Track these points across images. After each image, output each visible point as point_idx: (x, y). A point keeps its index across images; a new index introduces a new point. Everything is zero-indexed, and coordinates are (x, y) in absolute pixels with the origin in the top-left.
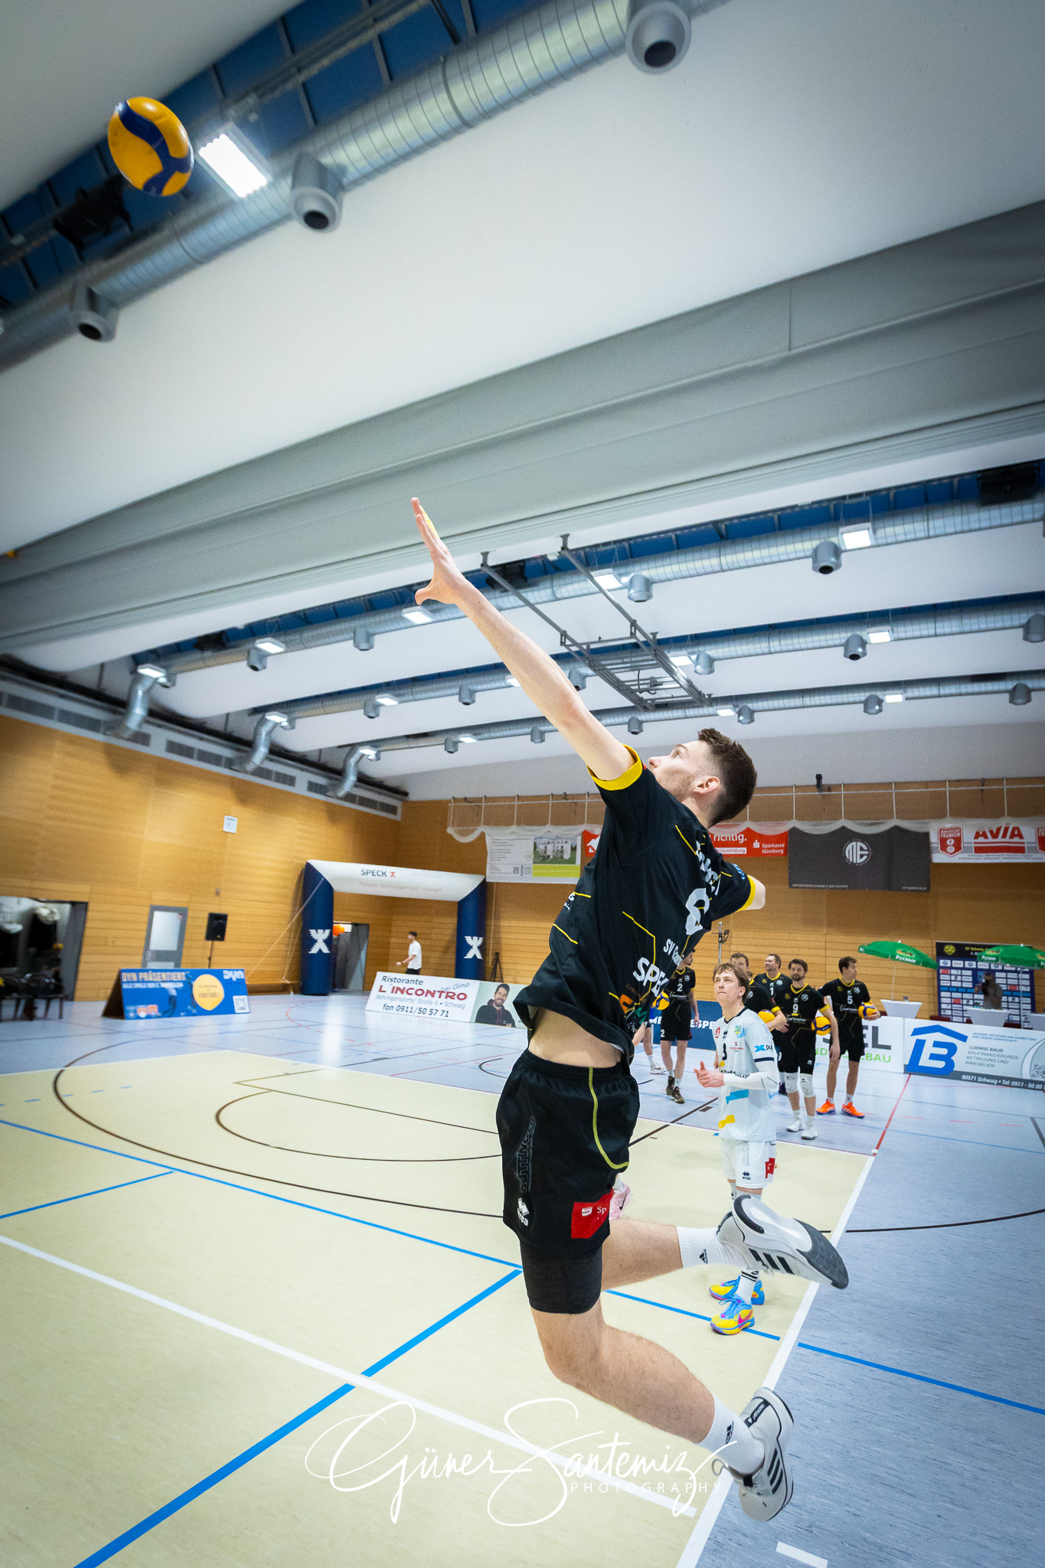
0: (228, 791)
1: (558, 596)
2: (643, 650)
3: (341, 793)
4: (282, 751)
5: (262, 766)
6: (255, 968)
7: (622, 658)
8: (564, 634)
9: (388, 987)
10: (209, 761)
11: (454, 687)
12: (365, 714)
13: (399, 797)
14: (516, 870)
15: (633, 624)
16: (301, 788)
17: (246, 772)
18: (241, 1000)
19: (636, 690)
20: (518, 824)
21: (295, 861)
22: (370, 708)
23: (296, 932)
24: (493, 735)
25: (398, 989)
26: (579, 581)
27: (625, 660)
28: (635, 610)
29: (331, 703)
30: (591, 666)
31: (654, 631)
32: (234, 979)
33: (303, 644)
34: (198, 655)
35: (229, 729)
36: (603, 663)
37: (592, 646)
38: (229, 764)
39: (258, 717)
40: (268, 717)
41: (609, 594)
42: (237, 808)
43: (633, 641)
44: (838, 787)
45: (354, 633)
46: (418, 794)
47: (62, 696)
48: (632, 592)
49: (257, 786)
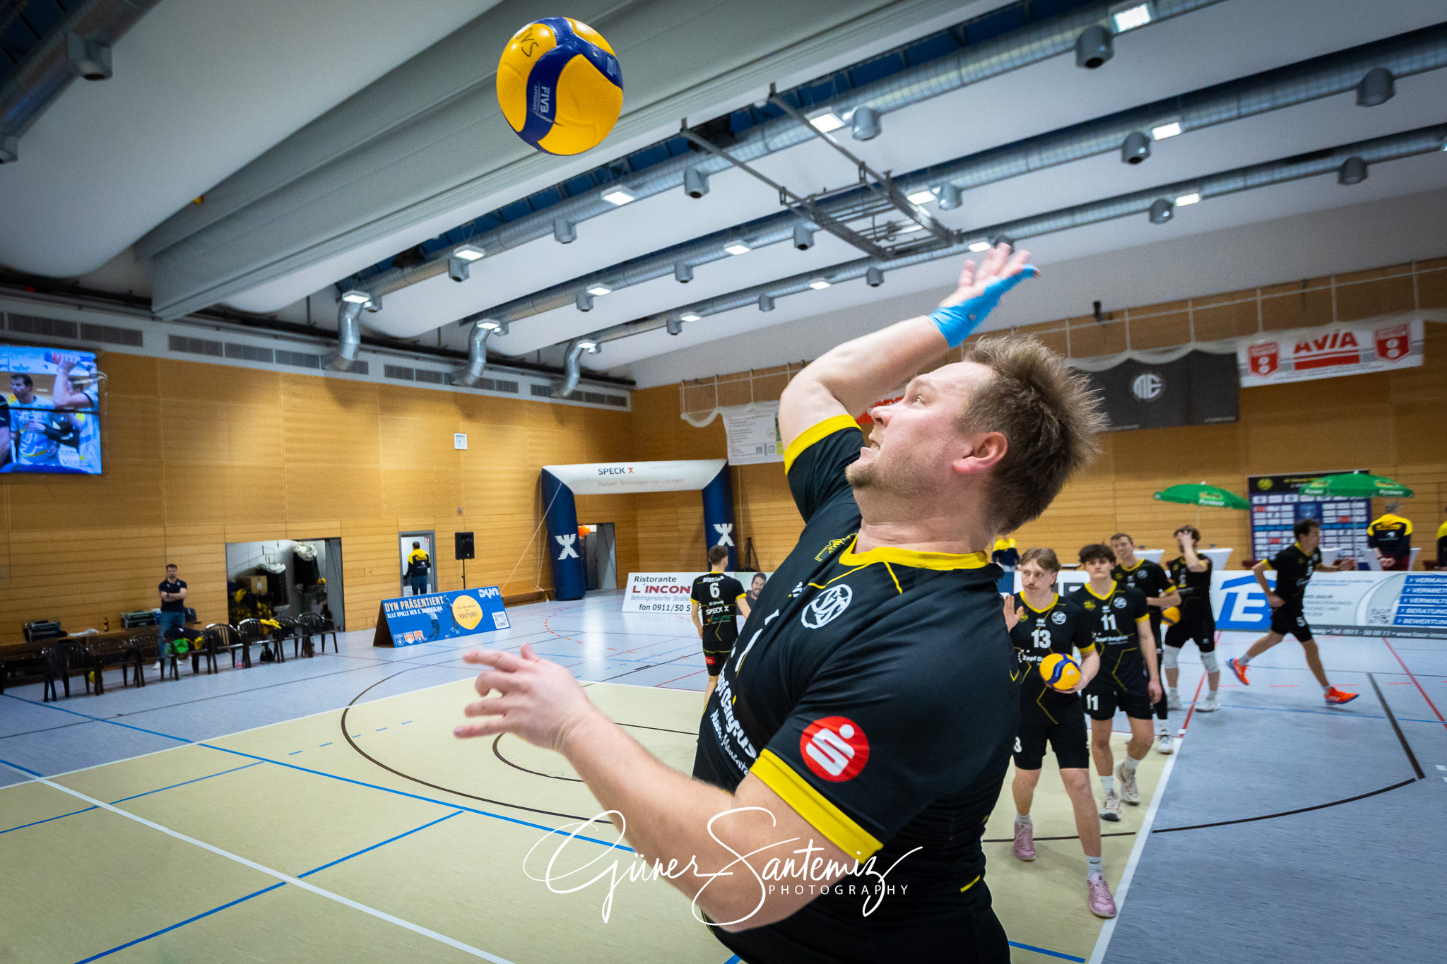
0: (453, 408)
1: (772, 147)
2: (873, 194)
3: (566, 393)
4: (499, 358)
5: (482, 376)
6: (508, 581)
7: (853, 207)
8: (783, 191)
9: (641, 587)
10: (429, 380)
11: (668, 265)
12: (578, 307)
13: (625, 386)
14: (759, 450)
15: (862, 166)
16: (524, 393)
17: (467, 386)
18: (500, 616)
19: (872, 240)
20: (756, 400)
21: (530, 469)
22: (582, 300)
23: (542, 539)
24: (717, 309)
25: (652, 588)
26: (794, 127)
27: (857, 209)
28: (863, 150)
29: (542, 301)
30: (816, 222)
31: (886, 169)
32: (490, 597)
33: (502, 245)
34: (397, 274)
35: (443, 343)
36: (833, 216)
37: (817, 199)
38: (449, 379)
39: (470, 325)
40: (480, 326)
41: (830, 137)
42: (464, 424)
43: (863, 185)
44: (1120, 313)
45: (554, 225)
46: (645, 381)
47: (276, 337)
48: (857, 129)
49: (480, 397)
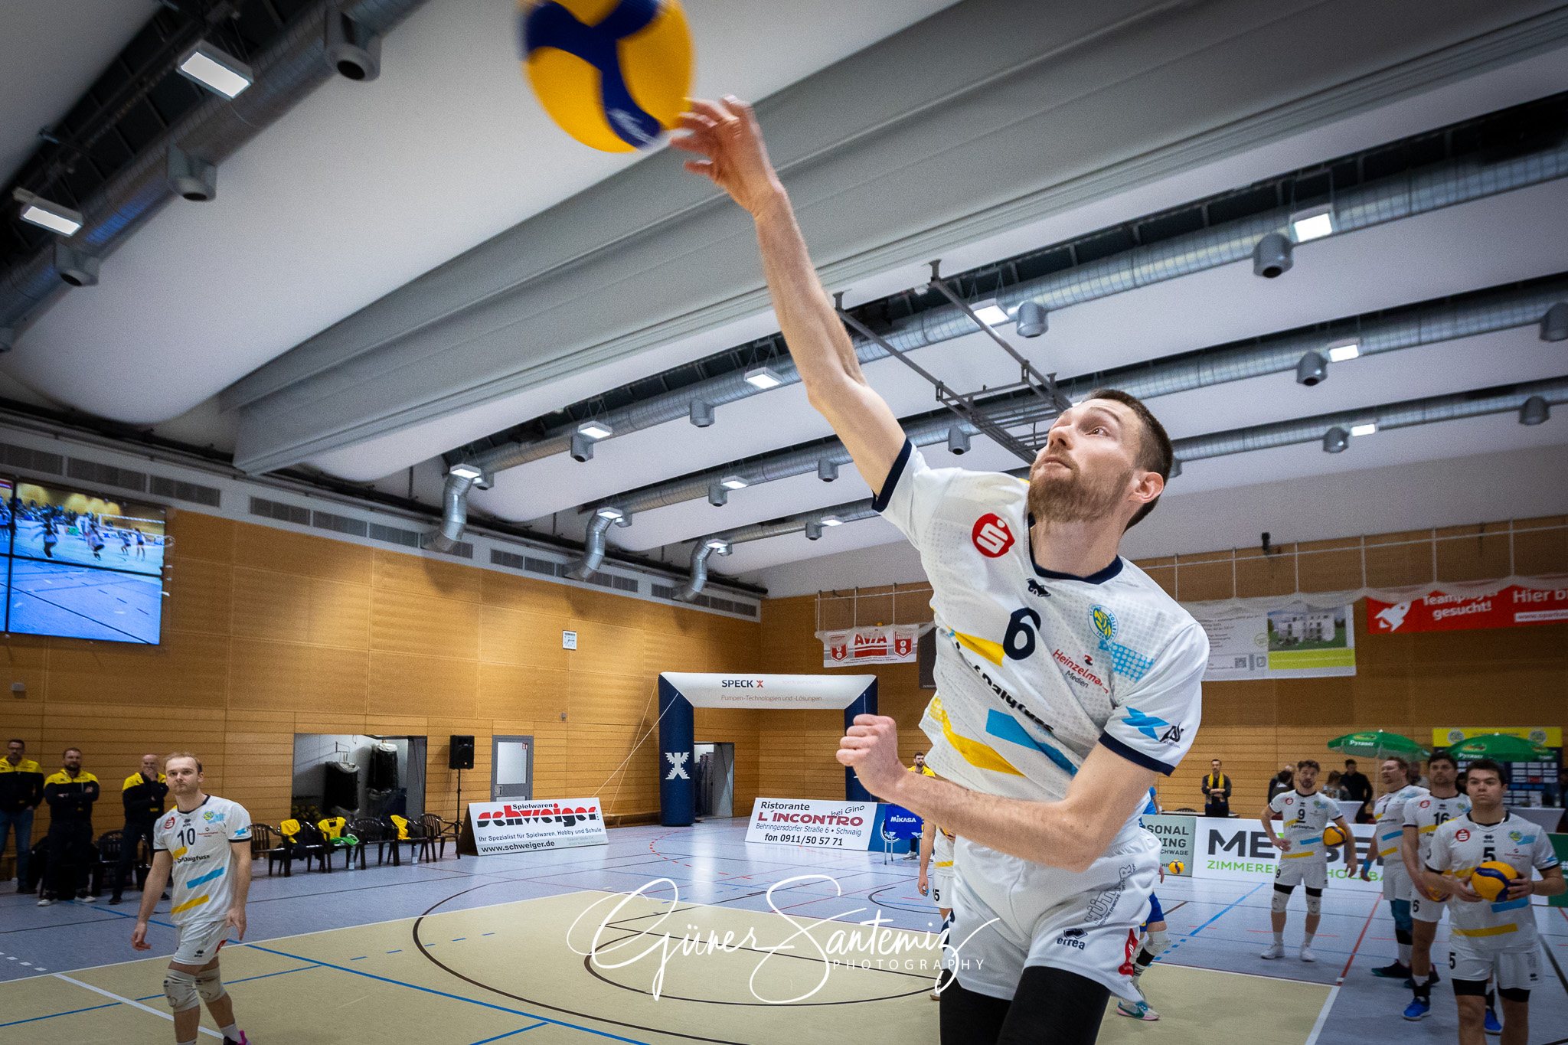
0: (564, 603)
1: (931, 339)
2: (1038, 397)
3: (690, 595)
4: (620, 551)
5: (600, 571)
7: (1013, 410)
8: (940, 386)
9: (768, 813)
10: (540, 570)
12: (710, 501)
13: (756, 594)
15: (1025, 365)
16: (644, 593)
17: (582, 580)
19: (1032, 448)
21: (642, 677)
22: (715, 494)
24: (862, 514)
25: (781, 815)
26: (956, 318)
27: (1017, 412)
28: (1027, 348)
29: (670, 491)
30: (974, 423)
31: (1050, 372)
33: (632, 425)
34: (513, 449)
35: (559, 531)
36: (990, 417)
37: (976, 398)
38: (563, 571)
39: (589, 514)
40: (600, 514)
41: (994, 331)
42: (575, 622)
43: (1026, 386)
44: (1289, 546)
45: (691, 406)
46: (776, 592)
47: (372, 509)
48: (1022, 325)
49: (595, 594)
